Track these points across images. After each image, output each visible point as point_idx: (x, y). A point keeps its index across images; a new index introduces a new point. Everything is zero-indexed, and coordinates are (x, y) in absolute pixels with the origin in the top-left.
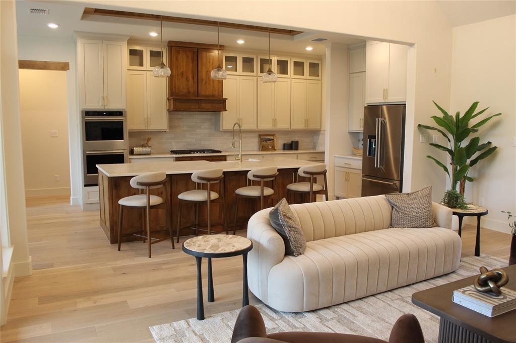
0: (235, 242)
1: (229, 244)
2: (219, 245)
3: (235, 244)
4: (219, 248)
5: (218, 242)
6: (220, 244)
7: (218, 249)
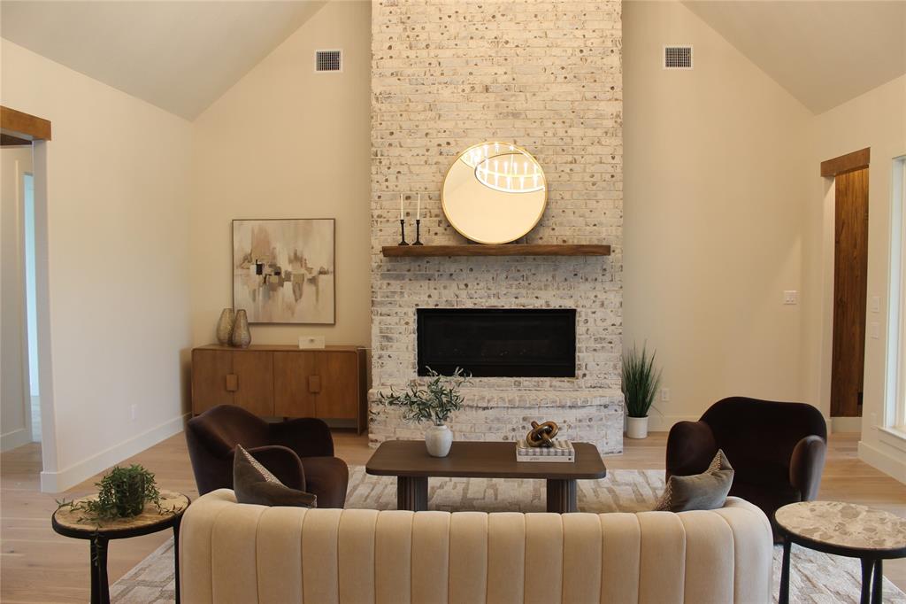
0: (809, 519)
1: (822, 516)
2: (842, 516)
3: (809, 513)
4: (841, 511)
5: (844, 525)
6: (839, 519)
7: (843, 508)
